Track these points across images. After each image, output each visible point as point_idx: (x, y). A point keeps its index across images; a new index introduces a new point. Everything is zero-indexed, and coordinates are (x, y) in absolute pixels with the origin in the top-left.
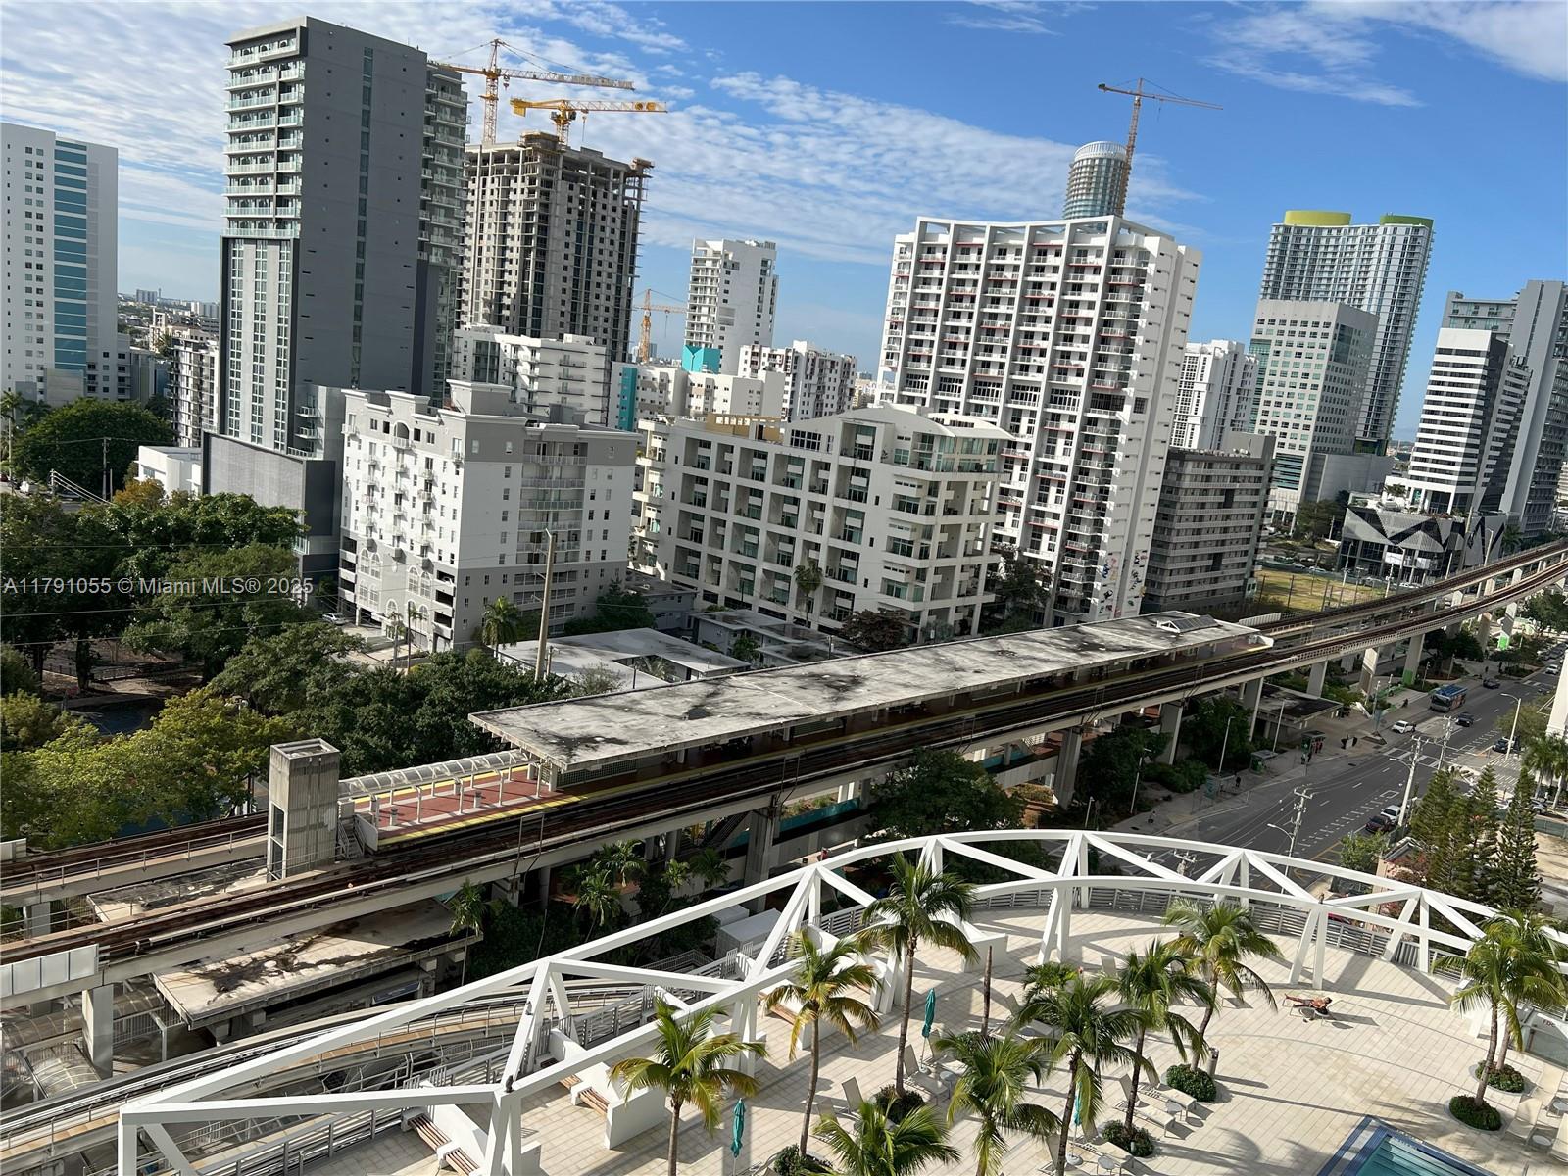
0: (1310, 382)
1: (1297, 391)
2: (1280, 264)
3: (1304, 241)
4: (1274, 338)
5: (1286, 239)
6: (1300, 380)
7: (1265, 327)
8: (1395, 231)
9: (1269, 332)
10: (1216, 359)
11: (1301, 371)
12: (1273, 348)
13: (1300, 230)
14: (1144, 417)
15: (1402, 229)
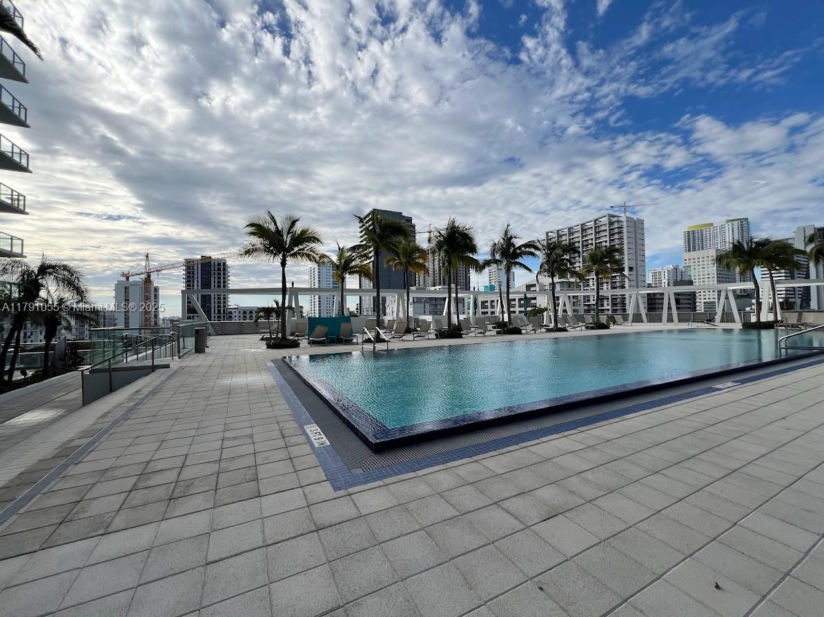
0: (711, 276)
1: (706, 280)
2: (689, 243)
3: (696, 234)
4: (692, 264)
5: (689, 235)
6: (706, 276)
7: (687, 261)
8: (733, 224)
9: (689, 263)
10: (668, 271)
11: (706, 273)
12: (692, 268)
13: (694, 231)
14: (634, 272)
15: (736, 223)
